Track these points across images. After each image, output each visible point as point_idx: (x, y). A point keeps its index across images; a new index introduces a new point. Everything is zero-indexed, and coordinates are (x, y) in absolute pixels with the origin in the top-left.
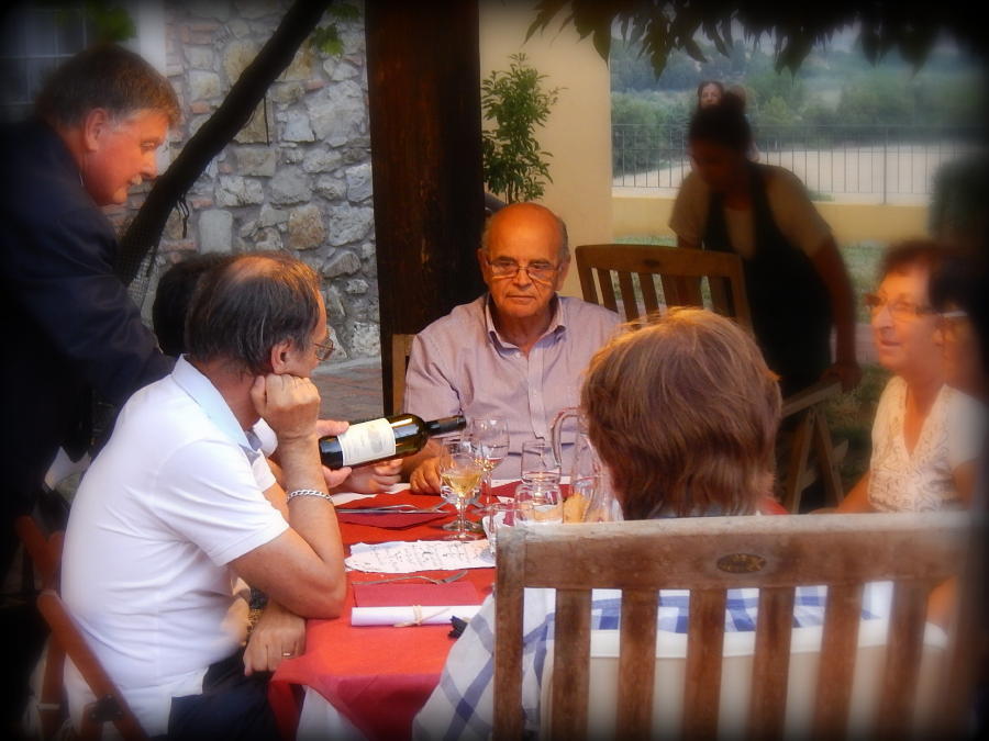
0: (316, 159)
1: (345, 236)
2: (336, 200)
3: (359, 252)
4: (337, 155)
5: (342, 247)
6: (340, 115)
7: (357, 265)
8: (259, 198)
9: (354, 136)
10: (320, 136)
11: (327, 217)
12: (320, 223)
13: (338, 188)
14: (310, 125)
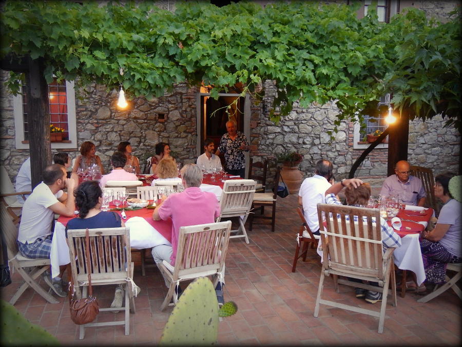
0: (425, 146)
1: (430, 161)
2: (429, 154)
3: (433, 164)
4: (430, 146)
5: (429, 163)
6: (431, 138)
7: (432, 166)
8: (412, 153)
9: (435, 142)
10: (427, 142)
11: (426, 157)
12: (425, 158)
13: (430, 152)
14: (424, 140)
